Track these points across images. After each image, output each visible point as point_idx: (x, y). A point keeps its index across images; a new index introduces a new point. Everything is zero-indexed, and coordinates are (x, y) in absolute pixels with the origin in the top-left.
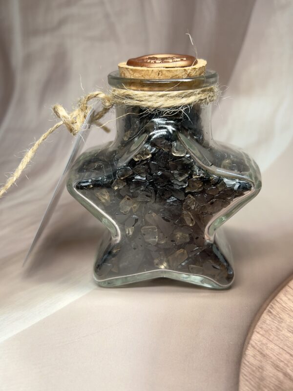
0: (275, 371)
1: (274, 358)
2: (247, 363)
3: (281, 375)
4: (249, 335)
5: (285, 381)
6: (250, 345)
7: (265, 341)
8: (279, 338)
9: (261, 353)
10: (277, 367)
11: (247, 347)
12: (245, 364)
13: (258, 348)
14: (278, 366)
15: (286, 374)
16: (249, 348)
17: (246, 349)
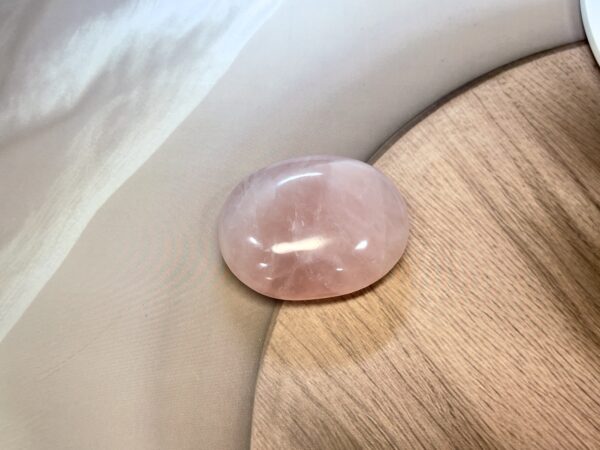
0: (294, 385)
1: (295, 364)
2: (264, 377)
3: (298, 391)
4: (270, 327)
5: (302, 399)
6: (269, 347)
7: (287, 337)
8: (305, 329)
9: (281, 359)
10: (296, 379)
11: (267, 349)
12: (262, 379)
13: (278, 350)
14: (297, 377)
15: (305, 390)
16: (268, 352)
17: (265, 353)
